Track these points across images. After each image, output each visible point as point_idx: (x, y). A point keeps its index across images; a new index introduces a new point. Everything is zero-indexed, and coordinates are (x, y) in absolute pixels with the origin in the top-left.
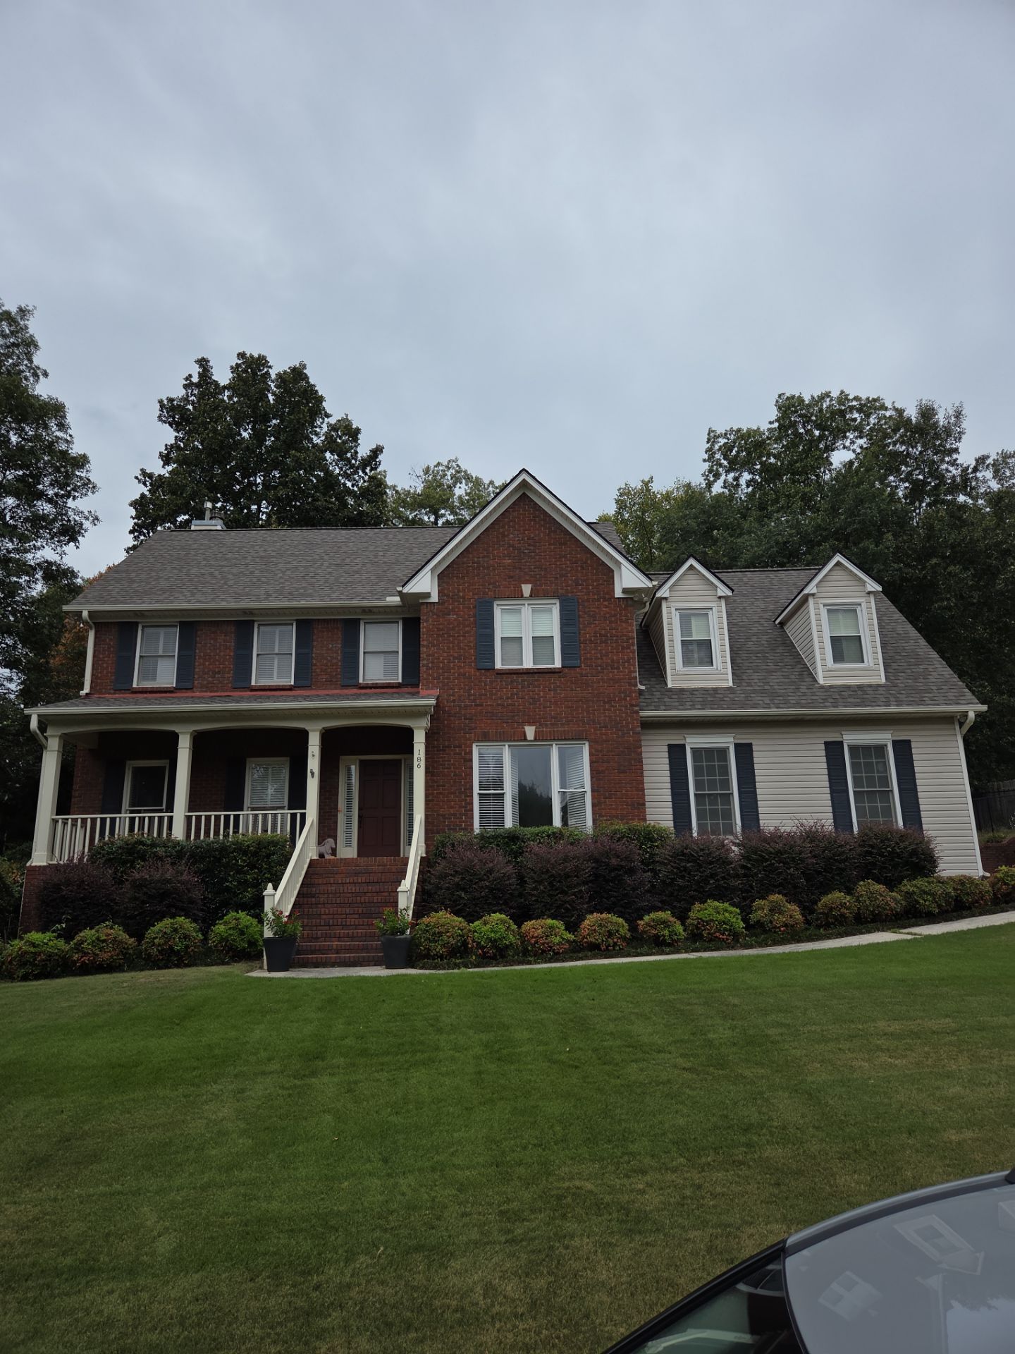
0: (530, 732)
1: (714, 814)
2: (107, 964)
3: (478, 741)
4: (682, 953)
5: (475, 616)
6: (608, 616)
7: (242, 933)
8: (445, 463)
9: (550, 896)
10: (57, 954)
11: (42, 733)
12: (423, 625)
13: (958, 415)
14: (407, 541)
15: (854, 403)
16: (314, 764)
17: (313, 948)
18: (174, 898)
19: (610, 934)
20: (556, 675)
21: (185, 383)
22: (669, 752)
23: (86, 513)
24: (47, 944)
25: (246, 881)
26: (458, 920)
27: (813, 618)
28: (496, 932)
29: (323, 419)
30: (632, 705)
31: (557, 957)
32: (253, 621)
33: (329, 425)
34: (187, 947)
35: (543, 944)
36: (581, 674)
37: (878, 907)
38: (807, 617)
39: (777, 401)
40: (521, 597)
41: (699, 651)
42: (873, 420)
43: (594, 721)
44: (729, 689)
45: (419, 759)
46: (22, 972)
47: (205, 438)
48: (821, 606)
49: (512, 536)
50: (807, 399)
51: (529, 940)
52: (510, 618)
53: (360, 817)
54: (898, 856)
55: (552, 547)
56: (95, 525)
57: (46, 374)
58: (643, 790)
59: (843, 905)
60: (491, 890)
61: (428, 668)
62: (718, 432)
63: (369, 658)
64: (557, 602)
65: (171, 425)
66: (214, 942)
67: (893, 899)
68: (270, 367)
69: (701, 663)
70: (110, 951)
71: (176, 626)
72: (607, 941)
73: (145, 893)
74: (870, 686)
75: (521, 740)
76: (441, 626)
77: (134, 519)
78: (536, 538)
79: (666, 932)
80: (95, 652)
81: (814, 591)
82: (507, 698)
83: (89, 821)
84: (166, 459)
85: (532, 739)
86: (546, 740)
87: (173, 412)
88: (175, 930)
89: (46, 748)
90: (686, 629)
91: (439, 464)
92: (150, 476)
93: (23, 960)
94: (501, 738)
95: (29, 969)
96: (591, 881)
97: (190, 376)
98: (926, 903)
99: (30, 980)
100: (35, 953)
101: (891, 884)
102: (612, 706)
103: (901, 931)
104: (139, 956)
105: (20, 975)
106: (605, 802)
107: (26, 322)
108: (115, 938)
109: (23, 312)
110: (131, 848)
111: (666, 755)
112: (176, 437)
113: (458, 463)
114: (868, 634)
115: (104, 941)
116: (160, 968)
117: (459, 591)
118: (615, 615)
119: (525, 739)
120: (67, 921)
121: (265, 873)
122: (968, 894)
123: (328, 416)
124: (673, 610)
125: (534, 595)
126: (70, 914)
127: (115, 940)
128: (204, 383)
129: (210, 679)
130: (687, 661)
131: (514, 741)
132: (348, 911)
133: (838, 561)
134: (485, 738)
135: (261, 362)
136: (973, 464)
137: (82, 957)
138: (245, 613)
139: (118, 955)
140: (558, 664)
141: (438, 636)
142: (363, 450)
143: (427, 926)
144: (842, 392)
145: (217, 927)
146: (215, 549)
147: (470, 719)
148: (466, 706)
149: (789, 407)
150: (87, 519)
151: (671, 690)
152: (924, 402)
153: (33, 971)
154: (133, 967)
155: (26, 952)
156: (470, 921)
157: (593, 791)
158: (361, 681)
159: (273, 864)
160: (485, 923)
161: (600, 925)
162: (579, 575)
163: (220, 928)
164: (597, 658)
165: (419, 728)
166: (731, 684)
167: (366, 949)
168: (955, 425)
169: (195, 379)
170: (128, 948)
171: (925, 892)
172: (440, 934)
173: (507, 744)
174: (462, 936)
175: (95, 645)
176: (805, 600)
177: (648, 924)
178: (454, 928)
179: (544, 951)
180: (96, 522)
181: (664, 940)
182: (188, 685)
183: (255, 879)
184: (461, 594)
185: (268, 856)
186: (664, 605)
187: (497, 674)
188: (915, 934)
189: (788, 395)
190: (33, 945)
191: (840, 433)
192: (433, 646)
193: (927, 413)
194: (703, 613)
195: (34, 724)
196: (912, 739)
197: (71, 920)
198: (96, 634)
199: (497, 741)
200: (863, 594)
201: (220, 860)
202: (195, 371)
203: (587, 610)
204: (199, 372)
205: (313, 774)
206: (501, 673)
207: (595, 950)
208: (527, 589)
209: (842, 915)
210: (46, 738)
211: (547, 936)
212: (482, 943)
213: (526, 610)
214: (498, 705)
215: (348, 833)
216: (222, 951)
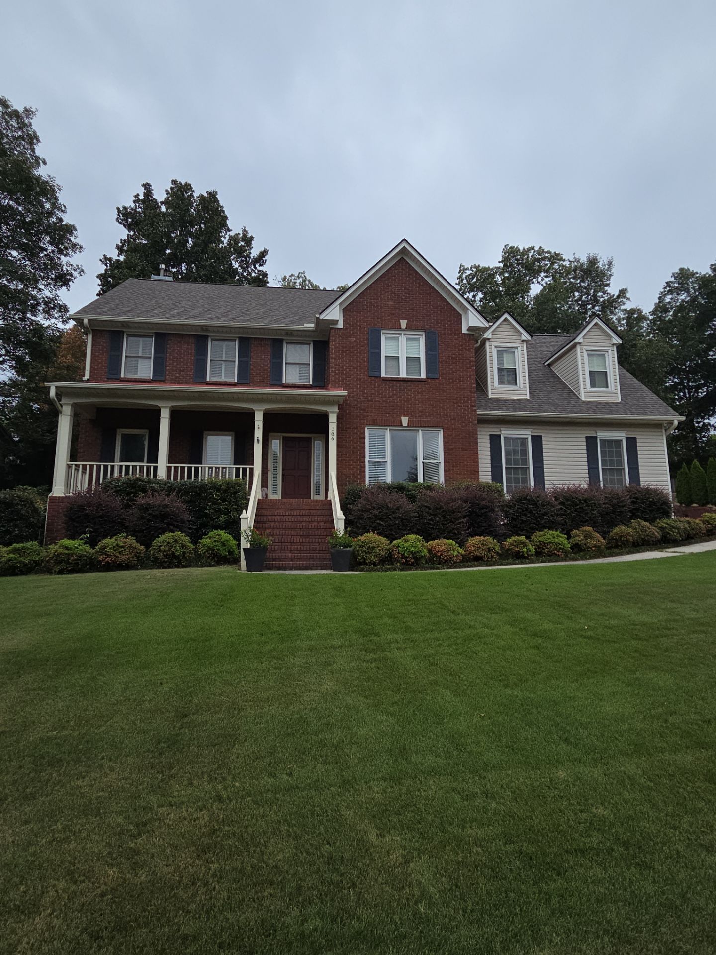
0: (405, 421)
1: (516, 480)
2: (125, 563)
3: (370, 425)
4: (536, 563)
5: (368, 339)
6: (457, 345)
7: (224, 544)
8: (296, 275)
9: (443, 524)
10: (85, 556)
11: (59, 402)
12: (332, 345)
13: (610, 264)
14: (305, 296)
15: (547, 255)
16: (258, 434)
17: (274, 557)
18: (171, 519)
19: (489, 550)
20: (423, 383)
21: (134, 199)
22: (490, 439)
23: (75, 266)
24: (77, 548)
25: (220, 510)
26: (383, 540)
27: (579, 358)
28: (415, 547)
29: (226, 232)
30: (472, 406)
31: (455, 565)
32: (208, 336)
33: (231, 237)
34: (184, 553)
35: (446, 556)
36: (439, 383)
37: (648, 535)
38: (574, 357)
39: (504, 250)
40: (400, 328)
41: (508, 375)
42: (556, 266)
43: (447, 415)
44: (527, 400)
45: (333, 434)
46: (57, 568)
47: (150, 233)
48: (585, 350)
49: (394, 286)
50: (521, 249)
51: (435, 554)
52: (392, 343)
53: (283, 475)
54: (655, 504)
55: (421, 296)
56: (81, 275)
57: (45, 163)
58: (478, 462)
59: (628, 534)
60: (402, 520)
61: (336, 374)
62: (466, 267)
63: (290, 367)
64: (423, 334)
65: (125, 226)
66: (203, 550)
67: (654, 530)
68: (194, 191)
69: (509, 383)
70: (127, 554)
71: (151, 337)
72: (487, 555)
73: (150, 514)
74: (613, 403)
75: (398, 426)
76: (344, 345)
77: (100, 286)
78: (410, 289)
79: (525, 550)
80: (92, 350)
81: (581, 340)
82: (390, 397)
83: (88, 466)
84: (120, 249)
85: (406, 425)
86: (416, 427)
87: (126, 217)
88: (176, 541)
89: (61, 413)
90: (500, 360)
91: (292, 275)
92: (110, 259)
93: (59, 559)
94: (385, 424)
95: (63, 565)
96: (467, 516)
97: (138, 195)
98: (675, 534)
99: (65, 574)
100: (68, 554)
101: (651, 521)
102: (459, 406)
103: (667, 550)
104: (148, 558)
105: (57, 570)
106: (453, 469)
107: (31, 121)
108: (131, 545)
109: (28, 111)
110: (133, 484)
111: (488, 441)
112: (128, 235)
113: (306, 275)
114: (612, 370)
115: (122, 547)
116: (164, 567)
117: (357, 321)
118: (462, 345)
119: (401, 425)
120: (90, 532)
121: (233, 505)
122: (693, 529)
123: (229, 230)
124: (493, 347)
125: (408, 328)
126: (92, 528)
127: (131, 546)
128: (148, 200)
129: (177, 375)
130: (501, 382)
131: (394, 426)
132: (293, 533)
133: (596, 323)
134: (374, 423)
135: (188, 187)
136: (617, 294)
137: (106, 558)
138: (202, 329)
139: (133, 557)
140: (423, 375)
141: (343, 352)
142: (254, 253)
143: (363, 542)
144: (540, 247)
145: (203, 540)
146: (173, 291)
147: (364, 410)
148: (361, 401)
149: (511, 253)
150: (75, 270)
151: (491, 399)
152: (591, 255)
153: (67, 567)
154: (144, 567)
155: (61, 553)
156: (391, 538)
157: (445, 461)
158: (284, 382)
159: (238, 499)
160: (406, 541)
161: (482, 544)
162: (439, 317)
163: (206, 541)
164: (449, 373)
165: (333, 413)
166: (528, 398)
167: (313, 558)
168: (608, 270)
169: (141, 197)
170: (140, 553)
171: (673, 527)
172: (374, 547)
173: (388, 428)
174: (388, 550)
175: (93, 345)
176: (574, 346)
177: (512, 544)
178: (382, 544)
179: (446, 561)
180: (82, 273)
181: (523, 555)
182: (162, 378)
183: (226, 509)
184: (359, 324)
185: (235, 493)
186: (487, 343)
187: (383, 380)
188: (680, 552)
189: (510, 245)
190: (67, 548)
191: (535, 273)
192: (339, 358)
193: (593, 261)
194: (512, 351)
195: (52, 393)
196: (638, 437)
197: (93, 532)
198: (93, 337)
199: (382, 426)
200: (610, 345)
201: (199, 495)
202: (141, 192)
203: (444, 340)
204: (144, 193)
205: (258, 441)
206: (385, 380)
207: (478, 560)
208: (404, 323)
209: (627, 541)
210: (62, 406)
211: (449, 550)
212: (405, 554)
213: (402, 339)
214: (383, 401)
215: (275, 485)
216: (209, 557)
